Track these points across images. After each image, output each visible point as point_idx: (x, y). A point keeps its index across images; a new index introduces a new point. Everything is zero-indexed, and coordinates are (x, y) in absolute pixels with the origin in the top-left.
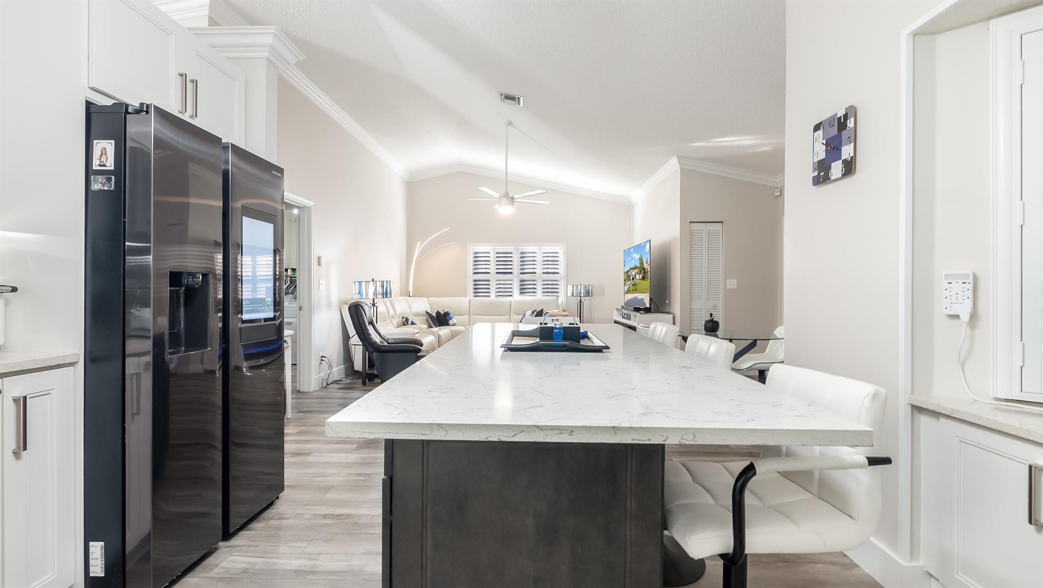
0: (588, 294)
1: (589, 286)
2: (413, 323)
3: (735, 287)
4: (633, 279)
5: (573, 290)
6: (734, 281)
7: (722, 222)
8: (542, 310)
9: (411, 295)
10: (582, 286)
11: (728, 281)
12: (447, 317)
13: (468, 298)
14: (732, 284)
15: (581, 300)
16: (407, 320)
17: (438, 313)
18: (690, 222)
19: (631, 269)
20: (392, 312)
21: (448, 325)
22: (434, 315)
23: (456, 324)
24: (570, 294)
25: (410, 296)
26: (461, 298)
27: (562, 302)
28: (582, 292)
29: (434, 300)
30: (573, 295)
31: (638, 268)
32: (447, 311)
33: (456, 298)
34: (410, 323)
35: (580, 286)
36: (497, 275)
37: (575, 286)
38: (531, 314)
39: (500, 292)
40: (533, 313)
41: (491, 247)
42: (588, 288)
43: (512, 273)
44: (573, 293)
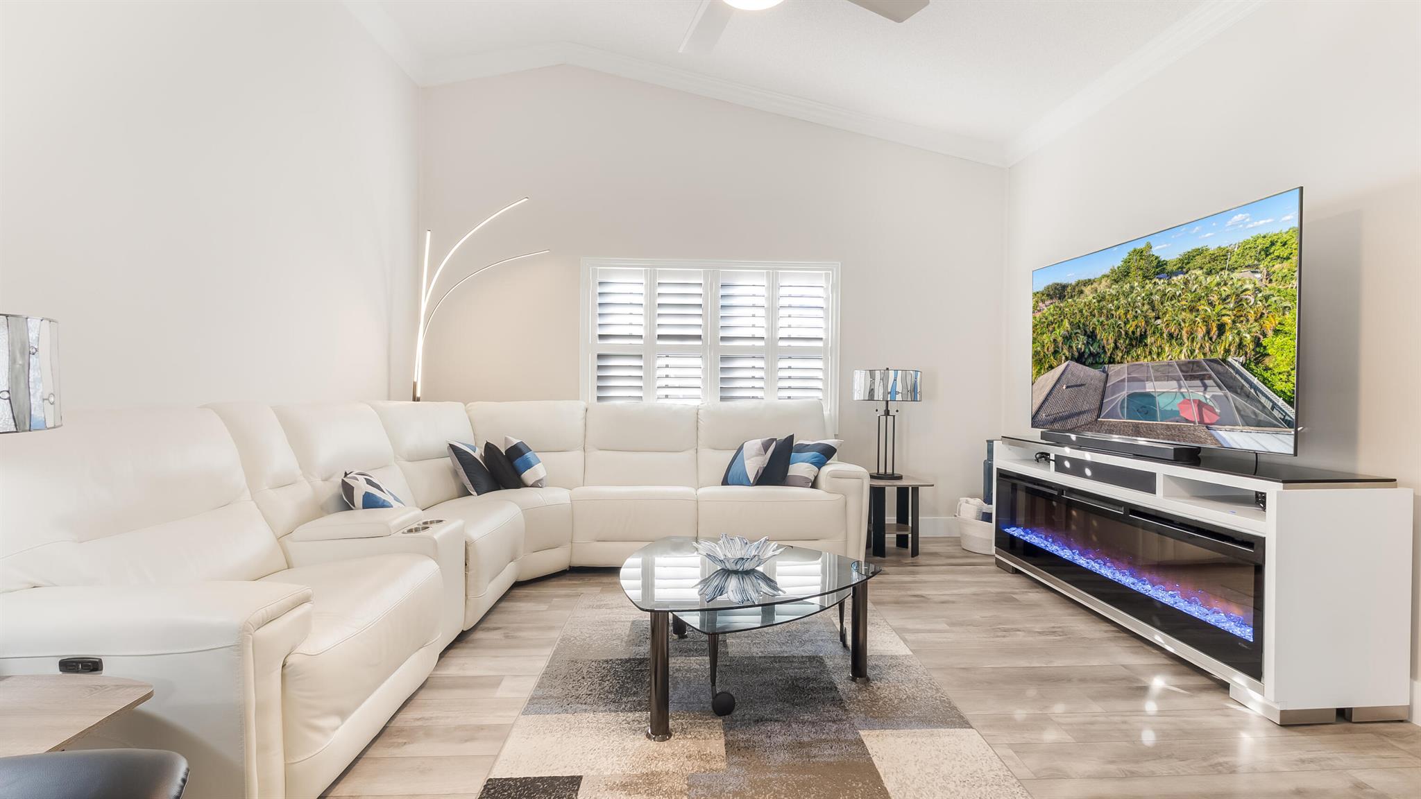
0: (913, 393)
1: (917, 372)
2: (371, 502)
5: (873, 382)
8: (792, 437)
9: (418, 395)
10: (900, 372)
12: (518, 462)
13: (582, 404)
15: (887, 413)
16: (348, 489)
17: (489, 448)
20: (281, 458)
21: (518, 483)
22: (478, 453)
23: (544, 483)
24: (859, 393)
25: (415, 399)
26: (563, 405)
27: (830, 414)
28: (899, 388)
29: (482, 407)
30: (870, 397)
32: (515, 441)
33: (551, 402)
34: (358, 499)
35: (892, 373)
36: (660, 342)
37: (878, 373)
38: (759, 450)
39: (667, 387)
40: (766, 446)
41: (644, 269)
42: (913, 380)
43: (698, 337)
44: (872, 391)
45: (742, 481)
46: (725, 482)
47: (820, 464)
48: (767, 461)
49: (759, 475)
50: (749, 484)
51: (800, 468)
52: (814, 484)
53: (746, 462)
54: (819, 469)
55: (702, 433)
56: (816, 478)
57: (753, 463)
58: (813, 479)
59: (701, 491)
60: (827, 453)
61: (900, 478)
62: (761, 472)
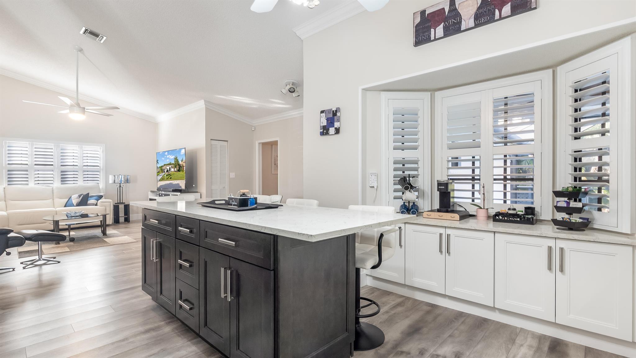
0: (127, 181)
1: (128, 175)
3: (234, 177)
4: (167, 171)
5: (115, 178)
6: (234, 174)
7: (227, 141)
8: (88, 193)
10: (123, 176)
11: (231, 173)
13: (2, 186)
14: (233, 175)
15: (120, 186)
18: (211, 140)
19: (164, 165)
24: (111, 181)
27: (102, 188)
28: (123, 180)
30: (114, 182)
31: (173, 164)
35: (120, 176)
36: (35, 166)
37: (116, 176)
38: (77, 197)
39: (38, 180)
40: (80, 196)
41: (28, 143)
42: (127, 178)
43: (52, 165)
44: (115, 181)
45: (72, 205)
46: (65, 206)
47: (98, 200)
48: (80, 200)
49: (78, 204)
50: (74, 206)
51: (91, 201)
52: (96, 205)
53: (73, 201)
54: (98, 201)
55: (54, 195)
56: (97, 204)
57: (75, 201)
58: (95, 204)
59: (57, 209)
60: (100, 197)
61: (125, 203)
62: (78, 203)
